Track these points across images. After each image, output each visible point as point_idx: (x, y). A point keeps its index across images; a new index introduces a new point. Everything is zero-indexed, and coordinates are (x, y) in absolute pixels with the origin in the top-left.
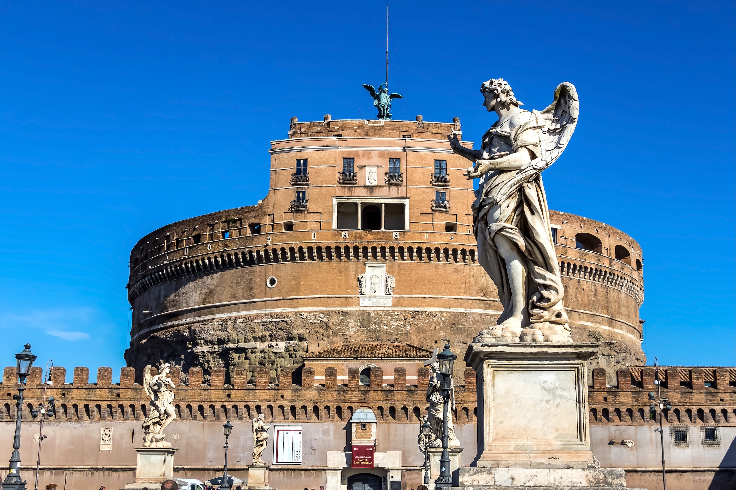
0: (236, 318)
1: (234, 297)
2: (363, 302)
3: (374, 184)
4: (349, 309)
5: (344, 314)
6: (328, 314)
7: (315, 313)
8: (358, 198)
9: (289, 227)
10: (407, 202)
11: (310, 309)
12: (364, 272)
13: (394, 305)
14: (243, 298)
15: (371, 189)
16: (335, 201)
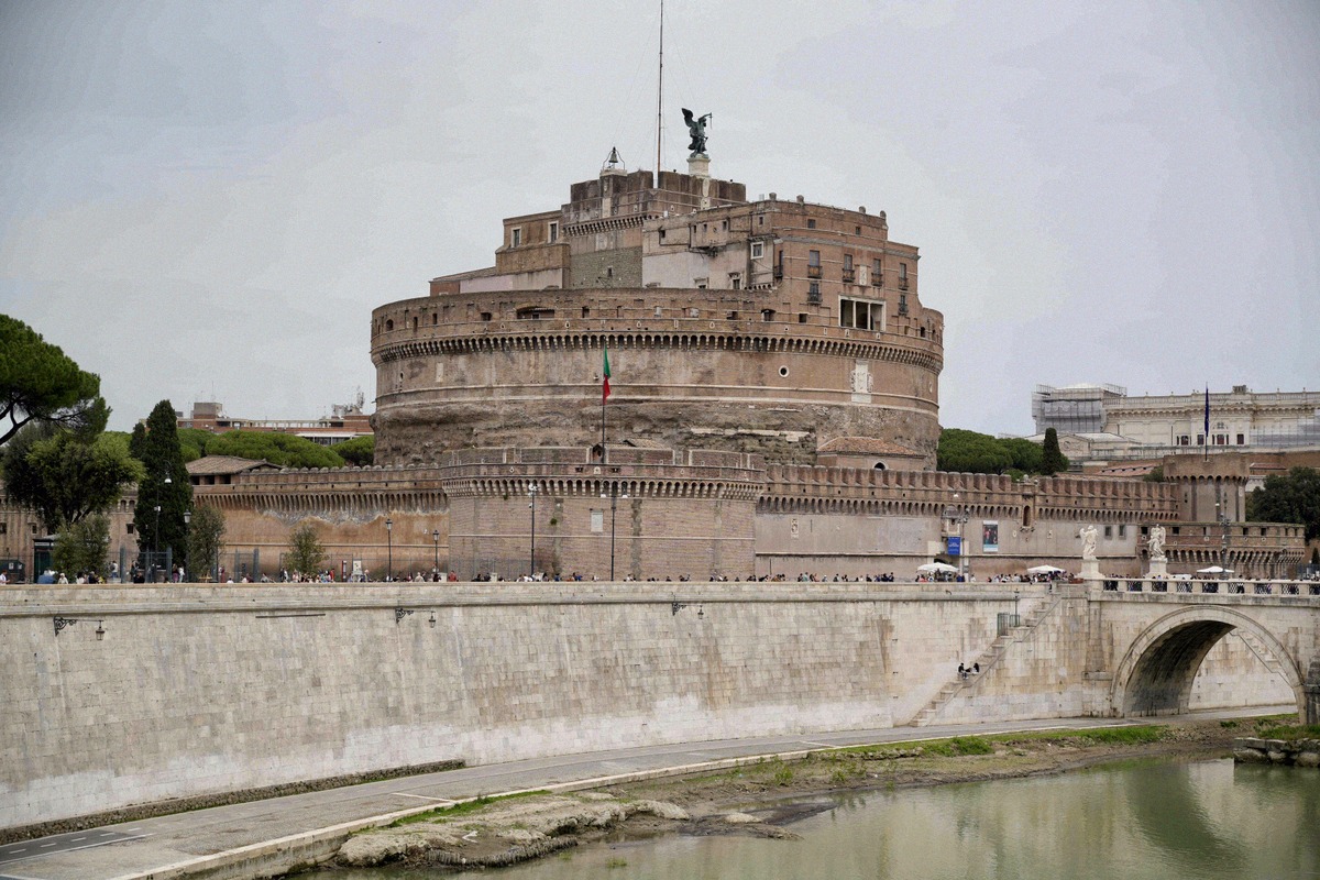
0: (746, 404)
1: (741, 382)
2: (854, 398)
3: (865, 284)
4: (844, 404)
5: (840, 407)
6: (830, 407)
7: (822, 405)
8: (856, 296)
9: (802, 318)
10: (884, 303)
11: (817, 402)
12: (854, 368)
13: (873, 402)
14: (753, 384)
15: (863, 288)
16: (840, 298)
